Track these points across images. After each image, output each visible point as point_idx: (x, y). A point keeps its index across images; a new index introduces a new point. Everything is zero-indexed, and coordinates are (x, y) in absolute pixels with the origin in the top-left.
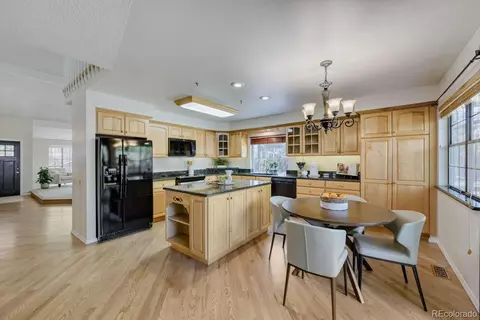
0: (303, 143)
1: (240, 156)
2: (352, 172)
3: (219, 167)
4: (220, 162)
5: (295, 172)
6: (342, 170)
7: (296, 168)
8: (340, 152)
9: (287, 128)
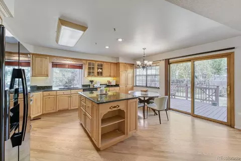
0: (96, 71)
1: (47, 76)
2: (114, 83)
6: (109, 83)
7: (89, 83)
8: (110, 76)
9: (88, 62)
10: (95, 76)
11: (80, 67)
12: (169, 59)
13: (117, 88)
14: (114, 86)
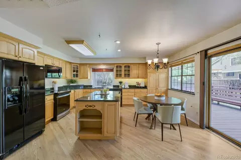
0: (123, 73)
1: (87, 78)
2: (142, 85)
3: (71, 84)
4: (72, 81)
5: (118, 86)
6: (138, 84)
7: (119, 84)
8: (138, 78)
9: (116, 65)
10: (123, 78)
11: (112, 70)
12: (206, 51)
13: (145, 90)
14: (143, 87)
